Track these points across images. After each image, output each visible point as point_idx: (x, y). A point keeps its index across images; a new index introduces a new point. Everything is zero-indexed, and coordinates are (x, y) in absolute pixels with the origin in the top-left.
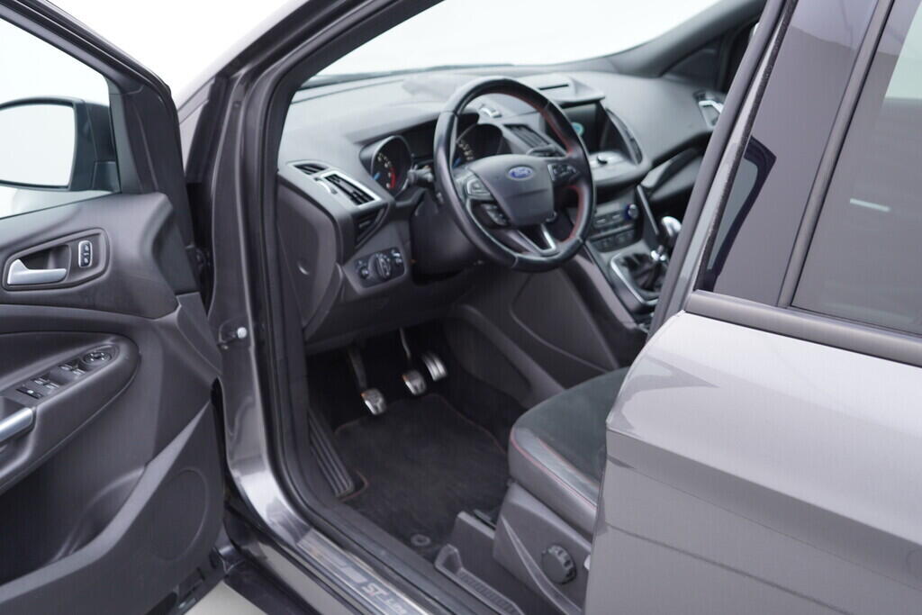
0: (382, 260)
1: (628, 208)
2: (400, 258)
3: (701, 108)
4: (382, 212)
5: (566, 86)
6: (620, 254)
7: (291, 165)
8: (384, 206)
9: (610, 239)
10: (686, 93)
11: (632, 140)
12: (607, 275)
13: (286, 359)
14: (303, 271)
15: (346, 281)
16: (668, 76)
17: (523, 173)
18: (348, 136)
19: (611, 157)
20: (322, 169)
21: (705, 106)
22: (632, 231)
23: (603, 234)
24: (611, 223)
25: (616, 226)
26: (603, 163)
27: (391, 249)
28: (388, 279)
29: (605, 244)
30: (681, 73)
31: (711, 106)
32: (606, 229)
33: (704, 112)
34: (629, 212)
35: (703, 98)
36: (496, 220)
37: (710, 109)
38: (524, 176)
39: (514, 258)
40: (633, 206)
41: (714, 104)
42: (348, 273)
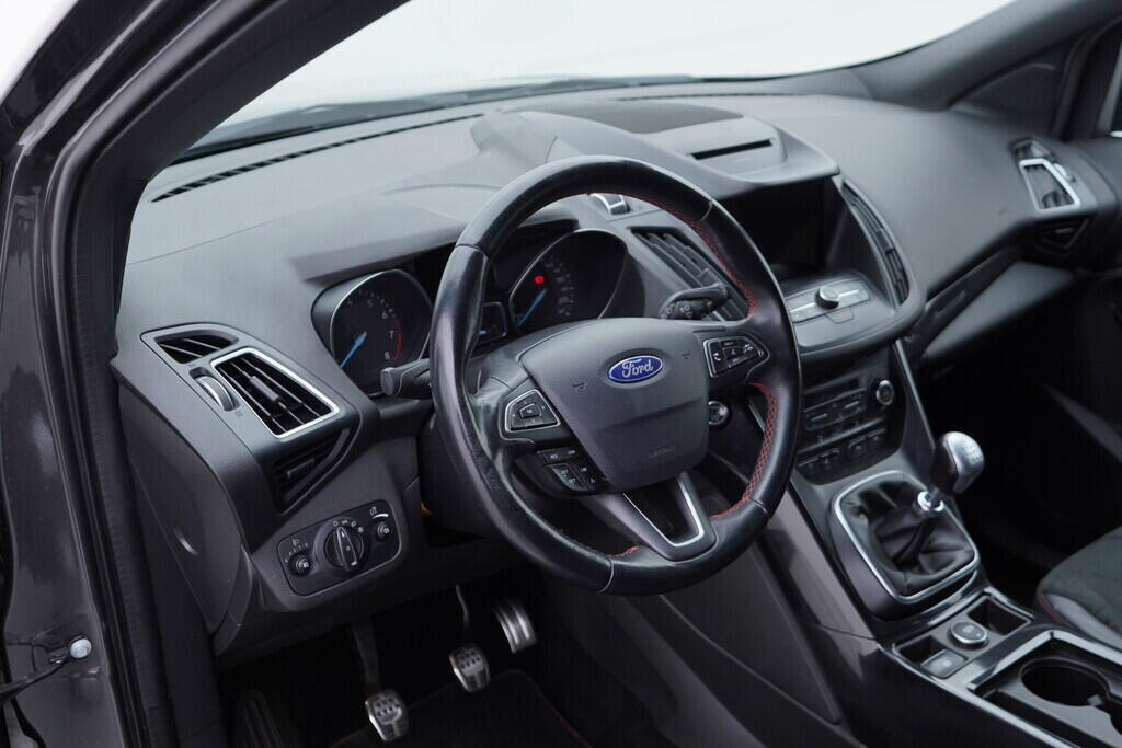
0: (341, 535)
1: (875, 387)
2: (389, 522)
3: (1024, 172)
4: (345, 434)
5: (766, 143)
6: (853, 485)
7: (150, 338)
8: (349, 423)
10: (994, 142)
11: (890, 252)
12: (823, 534)
13: (167, 703)
14: (187, 546)
15: (259, 583)
16: (961, 107)
17: (641, 369)
18: (298, 263)
19: (844, 291)
20: (223, 343)
21: (1027, 168)
22: (881, 430)
23: (823, 443)
24: (840, 420)
25: (849, 425)
26: (830, 306)
27: (370, 505)
28: (355, 572)
30: (987, 103)
31: (1042, 166)
32: (828, 433)
33: (1028, 179)
34: (878, 395)
35: (1026, 152)
36: (570, 483)
37: (1039, 174)
38: (644, 376)
39: (605, 571)
40: (884, 383)
41: (1047, 164)
42: (267, 568)
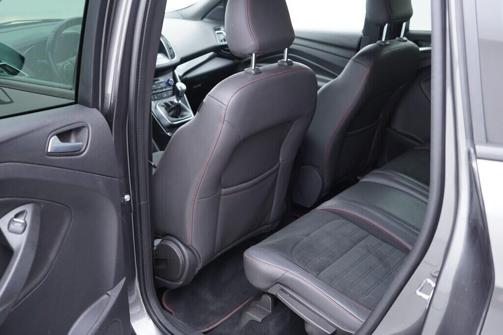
1: (169, 80)
3: (215, 34)
6: (162, 102)
9: (158, 95)
16: (206, 20)
21: (218, 33)
22: (172, 91)
24: (159, 87)
25: (162, 88)
29: (156, 97)
30: (210, 18)
32: (156, 90)
33: (217, 36)
34: (169, 82)
35: (219, 29)
37: (221, 34)
40: (172, 79)
41: (223, 32)
